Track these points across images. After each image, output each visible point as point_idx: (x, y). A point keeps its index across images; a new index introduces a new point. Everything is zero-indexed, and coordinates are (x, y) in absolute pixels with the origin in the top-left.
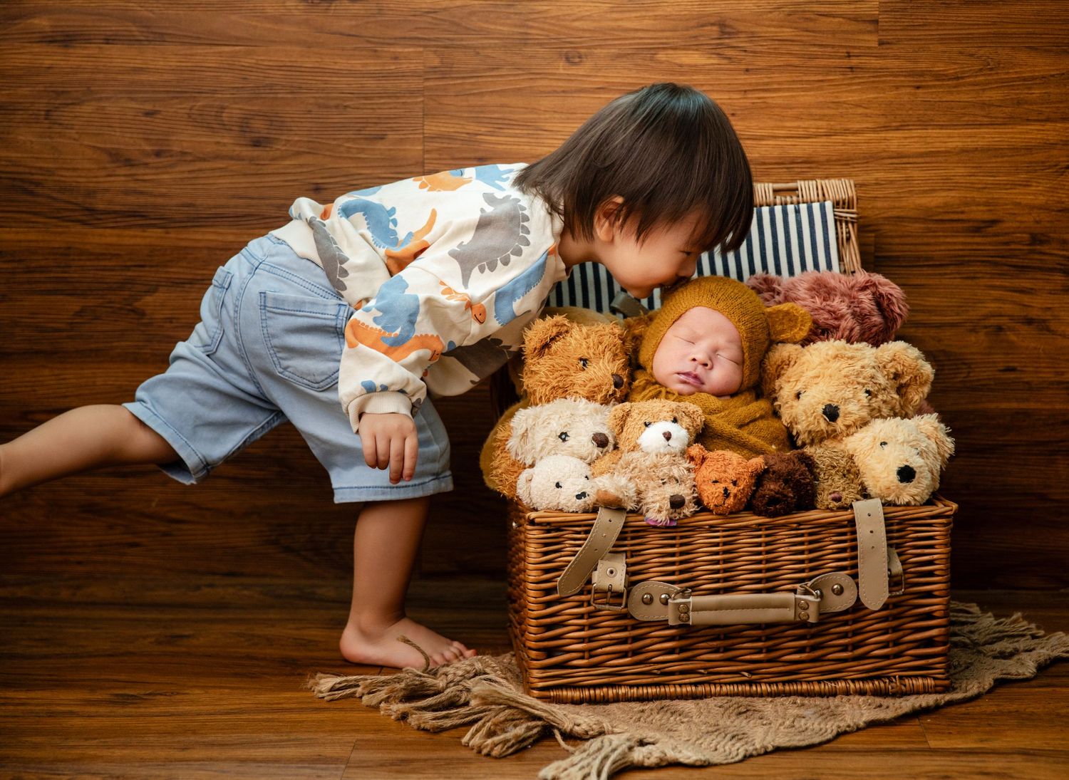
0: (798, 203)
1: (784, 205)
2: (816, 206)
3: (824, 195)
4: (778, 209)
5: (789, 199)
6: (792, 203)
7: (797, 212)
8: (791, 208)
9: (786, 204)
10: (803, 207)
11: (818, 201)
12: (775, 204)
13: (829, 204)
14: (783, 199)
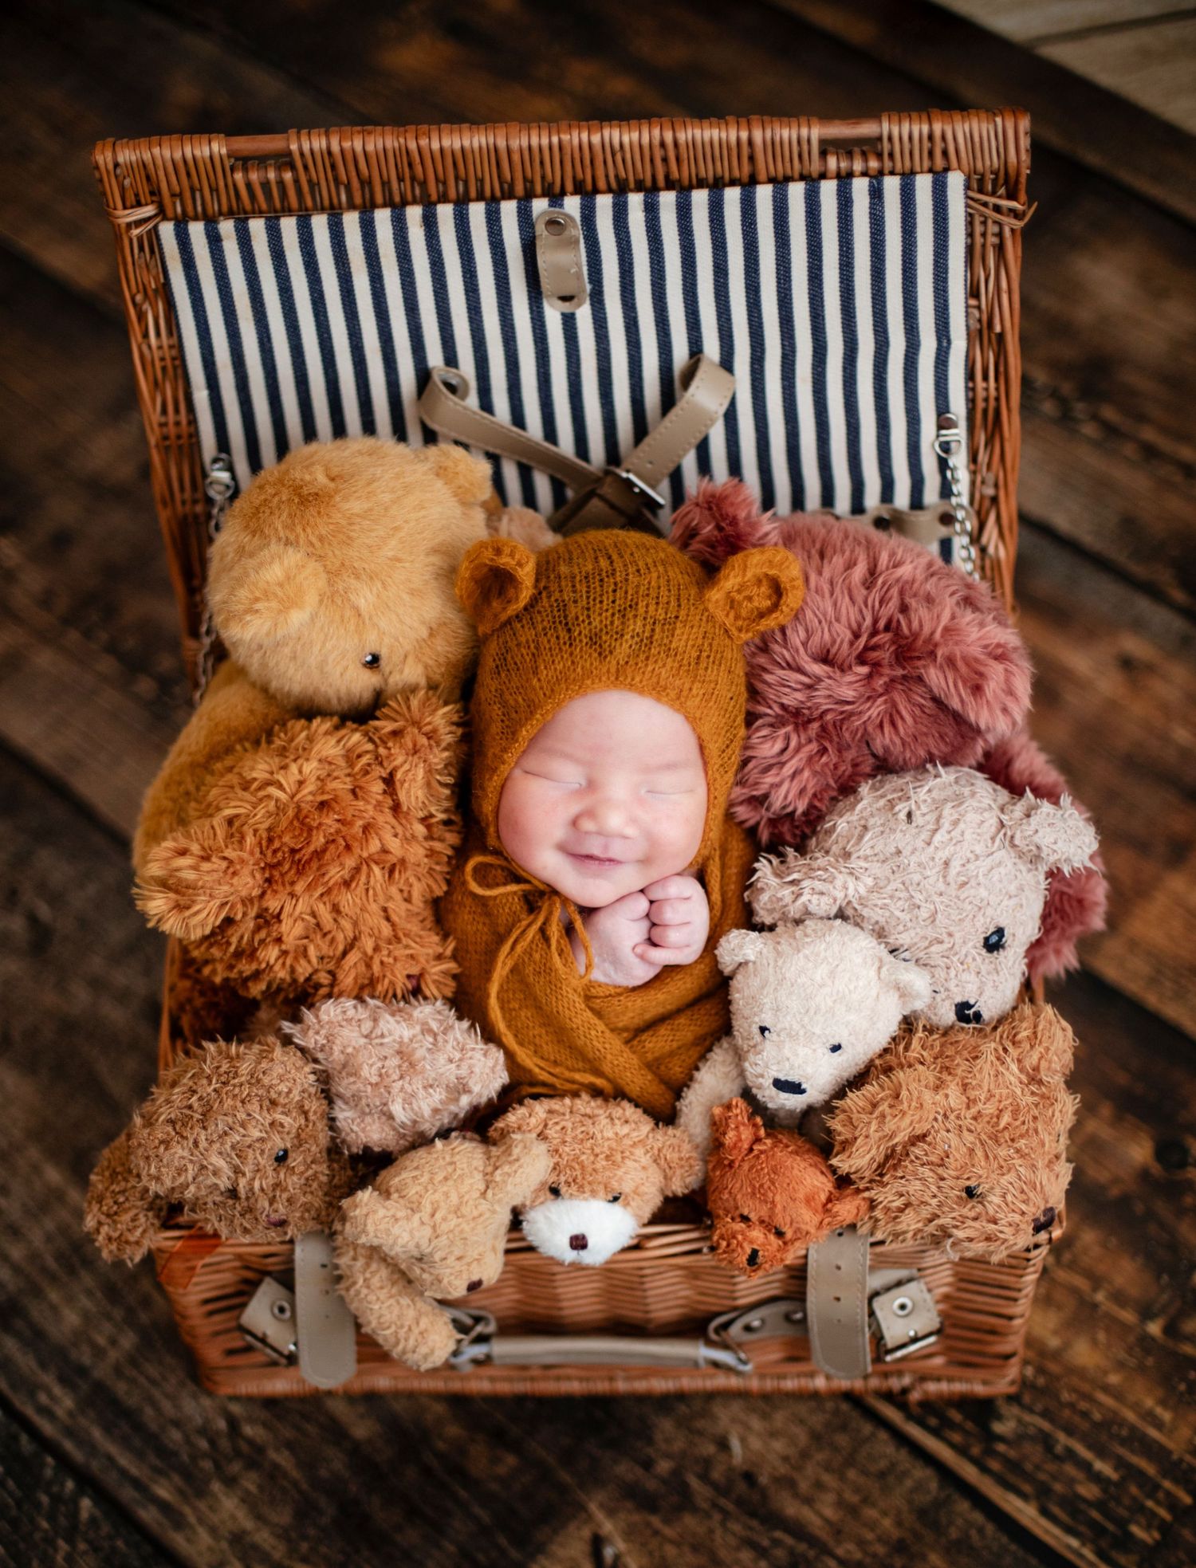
0: (881, 173)
1: (844, 179)
2: (923, 184)
3: (945, 153)
4: (828, 190)
5: (858, 166)
6: (864, 174)
7: (876, 194)
8: (860, 187)
9: (850, 175)
10: (892, 186)
11: (930, 171)
12: (823, 176)
13: (956, 182)
14: (843, 165)
